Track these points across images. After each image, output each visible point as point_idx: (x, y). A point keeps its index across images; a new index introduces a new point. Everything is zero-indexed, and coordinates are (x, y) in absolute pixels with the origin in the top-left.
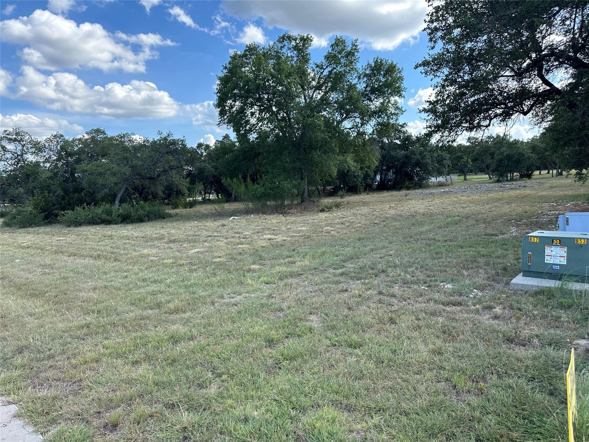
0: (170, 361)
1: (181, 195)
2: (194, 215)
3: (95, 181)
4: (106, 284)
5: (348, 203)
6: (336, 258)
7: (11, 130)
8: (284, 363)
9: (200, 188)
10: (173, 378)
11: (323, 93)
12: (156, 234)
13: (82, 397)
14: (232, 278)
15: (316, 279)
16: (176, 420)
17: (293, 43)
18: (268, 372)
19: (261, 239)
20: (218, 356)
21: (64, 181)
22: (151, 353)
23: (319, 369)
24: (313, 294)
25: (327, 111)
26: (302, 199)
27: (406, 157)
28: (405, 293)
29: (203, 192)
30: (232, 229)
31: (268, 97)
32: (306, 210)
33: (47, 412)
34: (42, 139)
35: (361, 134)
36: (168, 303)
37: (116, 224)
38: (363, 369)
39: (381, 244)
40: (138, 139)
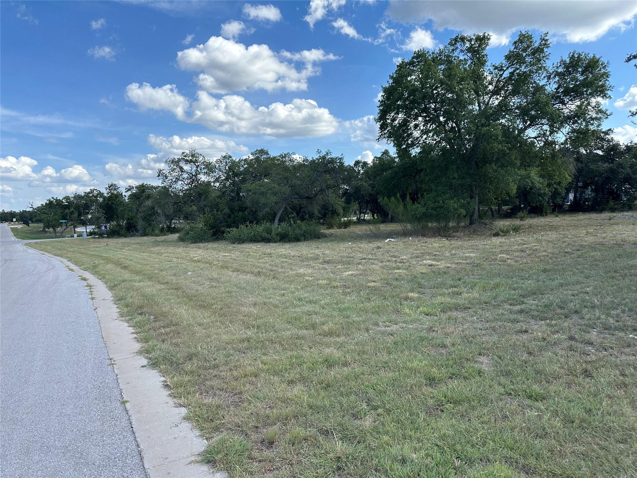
0: (324, 385)
1: (336, 215)
2: (349, 236)
3: (258, 201)
4: (265, 300)
5: (530, 226)
6: (513, 292)
7: (187, 152)
8: (447, 406)
9: (355, 208)
10: (327, 403)
11: (501, 98)
12: (311, 254)
13: (241, 410)
14: (387, 306)
15: (487, 315)
16: (330, 448)
17: (468, 44)
18: (429, 413)
19: (421, 265)
20: (373, 387)
21: (231, 200)
22: (306, 373)
23: (490, 419)
24: (483, 332)
25: (506, 118)
26: (471, 220)
27: (612, 171)
28: (605, 341)
29: (357, 212)
30: (388, 253)
31: (435, 106)
32: (476, 233)
33: (211, 419)
34: (213, 160)
35: (549, 144)
36: (323, 325)
37: (275, 242)
38: (545, 426)
39: (574, 279)
40: (298, 159)
